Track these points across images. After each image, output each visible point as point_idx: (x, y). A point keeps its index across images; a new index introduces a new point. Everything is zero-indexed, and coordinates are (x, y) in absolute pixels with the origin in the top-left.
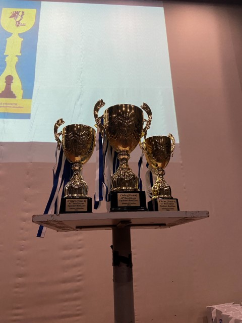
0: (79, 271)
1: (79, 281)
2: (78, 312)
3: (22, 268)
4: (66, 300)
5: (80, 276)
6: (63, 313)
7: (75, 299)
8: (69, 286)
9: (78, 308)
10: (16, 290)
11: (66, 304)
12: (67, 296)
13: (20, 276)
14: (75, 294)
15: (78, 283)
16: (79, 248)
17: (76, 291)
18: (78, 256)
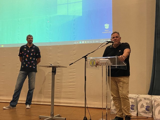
0: (74, 80)
1: (74, 82)
2: (74, 91)
3: (59, 78)
4: (71, 88)
5: (74, 81)
6: (70, 91)
7: (73, 87)
8: (71, 84)
9: (74, 90)
10: (57, 83)
11: (70, 88)
12: (71, 86)
13: (58, 80)
14: (73, 86)
15: (74, 83)
16: (74, 73)
17: (74, 85)
18: (74, 75)
